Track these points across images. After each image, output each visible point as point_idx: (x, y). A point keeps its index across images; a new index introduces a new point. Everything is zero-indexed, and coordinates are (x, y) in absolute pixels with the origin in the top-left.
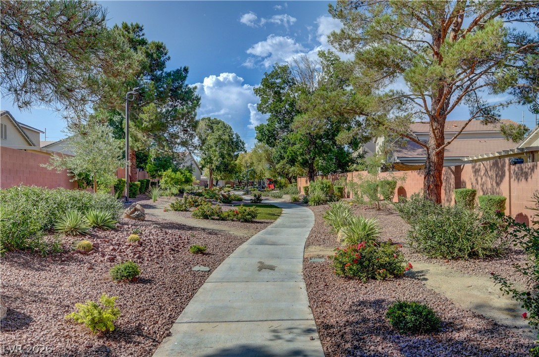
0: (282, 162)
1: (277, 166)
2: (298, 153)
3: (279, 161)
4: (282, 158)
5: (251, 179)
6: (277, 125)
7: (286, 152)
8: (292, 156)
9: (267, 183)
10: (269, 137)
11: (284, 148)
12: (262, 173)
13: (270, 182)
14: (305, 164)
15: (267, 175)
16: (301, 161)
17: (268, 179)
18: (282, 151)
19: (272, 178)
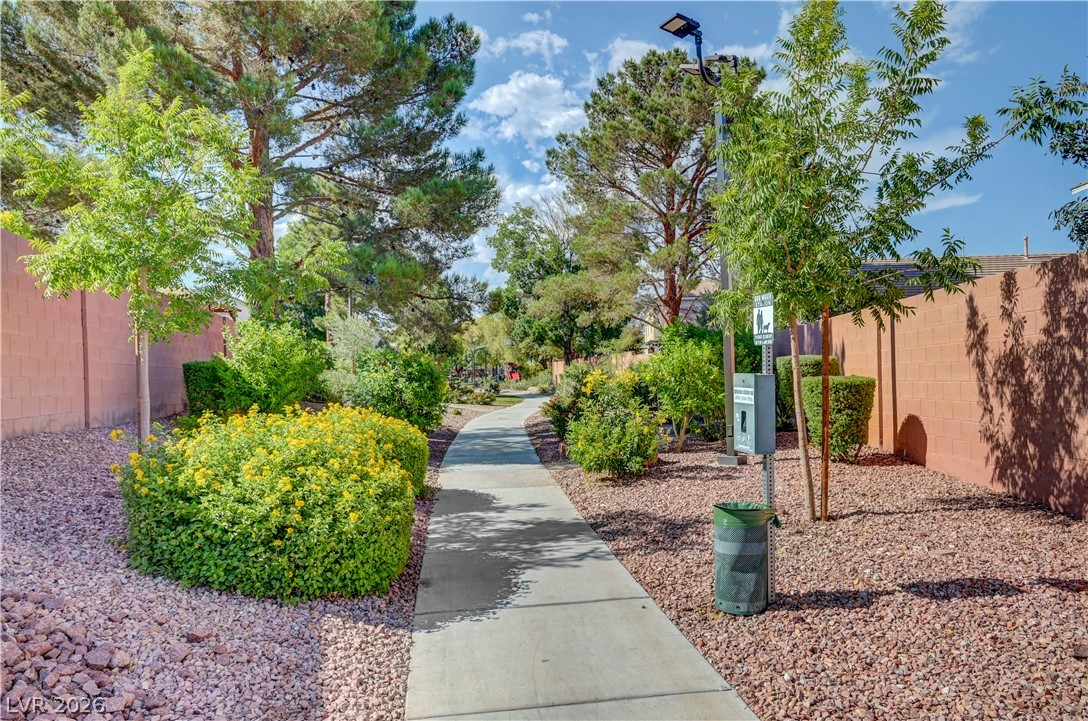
0: (527, 340)
1: (521, 345)
2: (547, 329)
3: (522, 339)
4: (526, 334)
5: (481, 365)
6: (519, 290)
7: (531, 328)
8: (539, 333)
9: (507, 370)
10: (508, 306)
11: (528, 322)
12: (499, 355)
13: (513, 368)
14: (558, 342)
15: (509, 357)
16: (554, 338)
17: (510, 364)
18: (526, 326)
19: (517, 363)
